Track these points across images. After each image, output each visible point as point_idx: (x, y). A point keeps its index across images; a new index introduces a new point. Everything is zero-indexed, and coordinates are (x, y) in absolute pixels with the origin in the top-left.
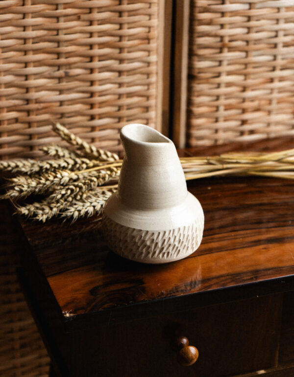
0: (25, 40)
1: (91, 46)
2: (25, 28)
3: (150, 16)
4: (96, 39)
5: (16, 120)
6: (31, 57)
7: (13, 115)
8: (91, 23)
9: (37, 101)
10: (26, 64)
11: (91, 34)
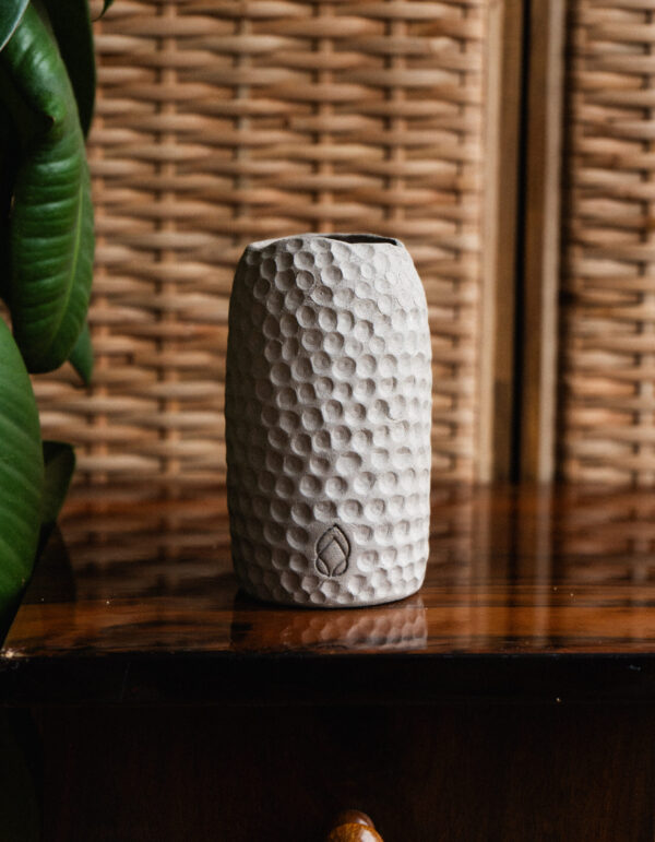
0: (157, 164)
1: (314, 194)
2: (158, 135)
3: (461, 133)
4: (327, 178)
5: (129, 359)
6: (171, 206)
7: (122, 344)
8: (315, 136)
9: (182, 316)
10: (158, 222)
11: (315, 165)
